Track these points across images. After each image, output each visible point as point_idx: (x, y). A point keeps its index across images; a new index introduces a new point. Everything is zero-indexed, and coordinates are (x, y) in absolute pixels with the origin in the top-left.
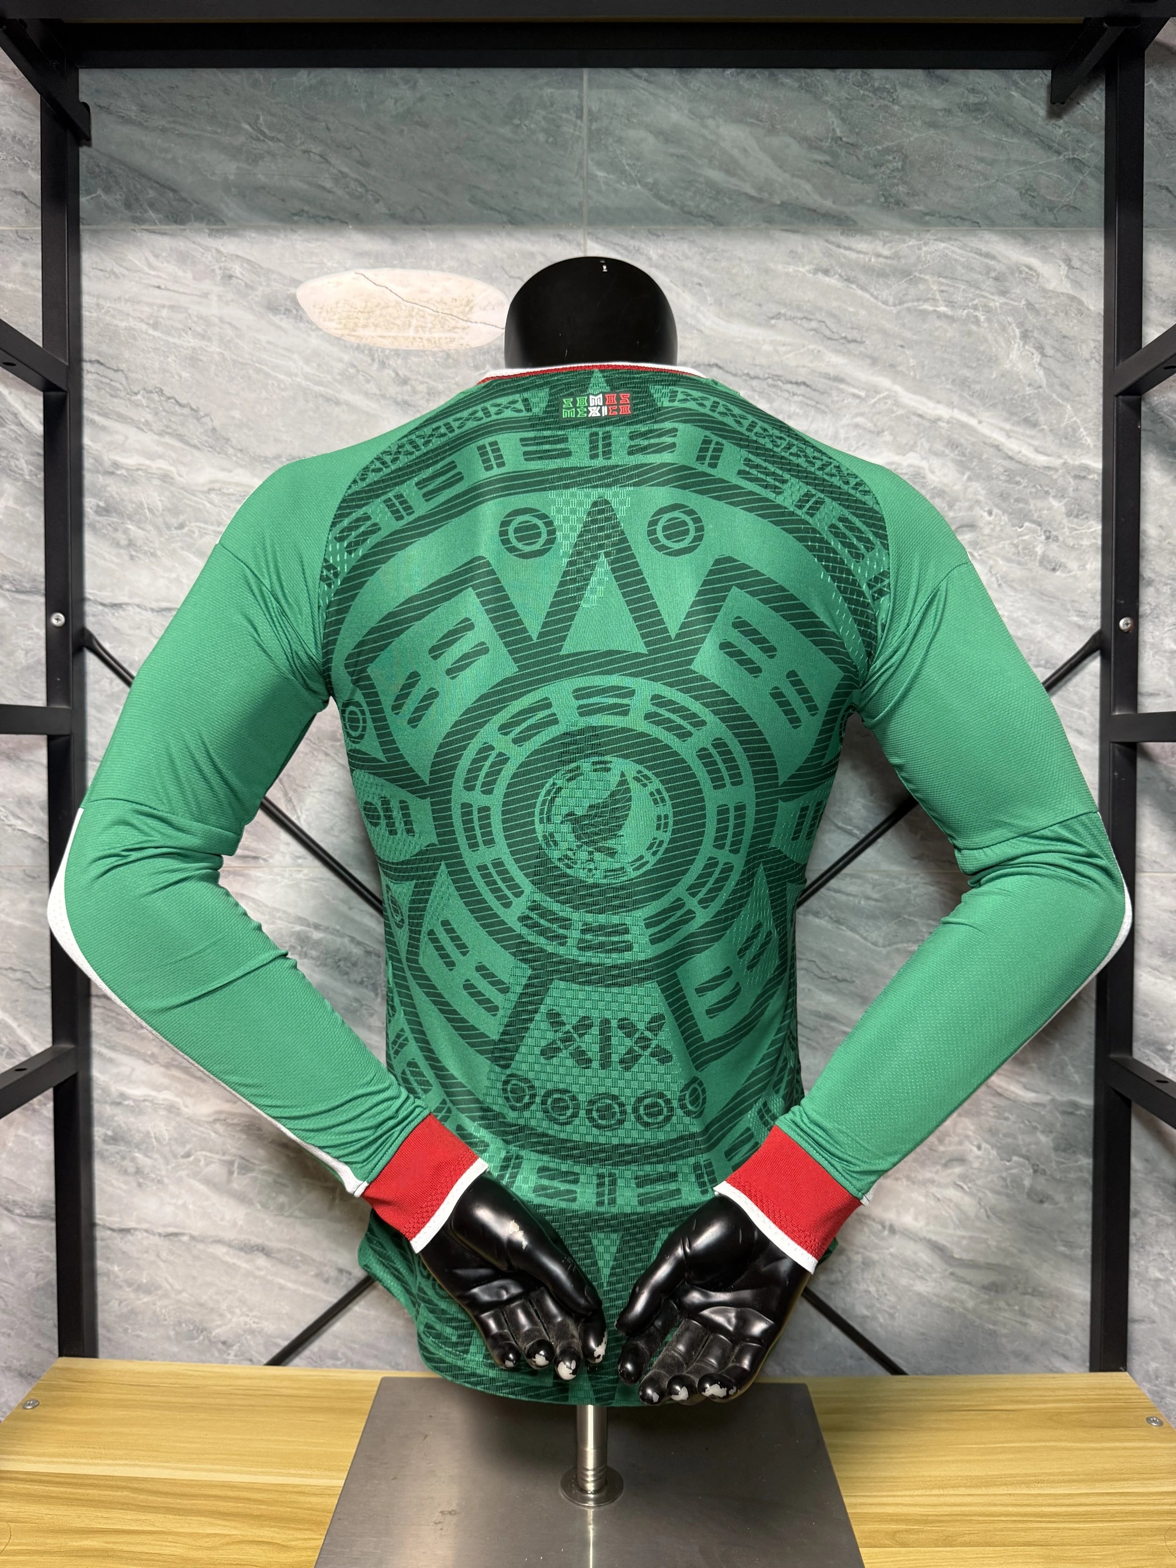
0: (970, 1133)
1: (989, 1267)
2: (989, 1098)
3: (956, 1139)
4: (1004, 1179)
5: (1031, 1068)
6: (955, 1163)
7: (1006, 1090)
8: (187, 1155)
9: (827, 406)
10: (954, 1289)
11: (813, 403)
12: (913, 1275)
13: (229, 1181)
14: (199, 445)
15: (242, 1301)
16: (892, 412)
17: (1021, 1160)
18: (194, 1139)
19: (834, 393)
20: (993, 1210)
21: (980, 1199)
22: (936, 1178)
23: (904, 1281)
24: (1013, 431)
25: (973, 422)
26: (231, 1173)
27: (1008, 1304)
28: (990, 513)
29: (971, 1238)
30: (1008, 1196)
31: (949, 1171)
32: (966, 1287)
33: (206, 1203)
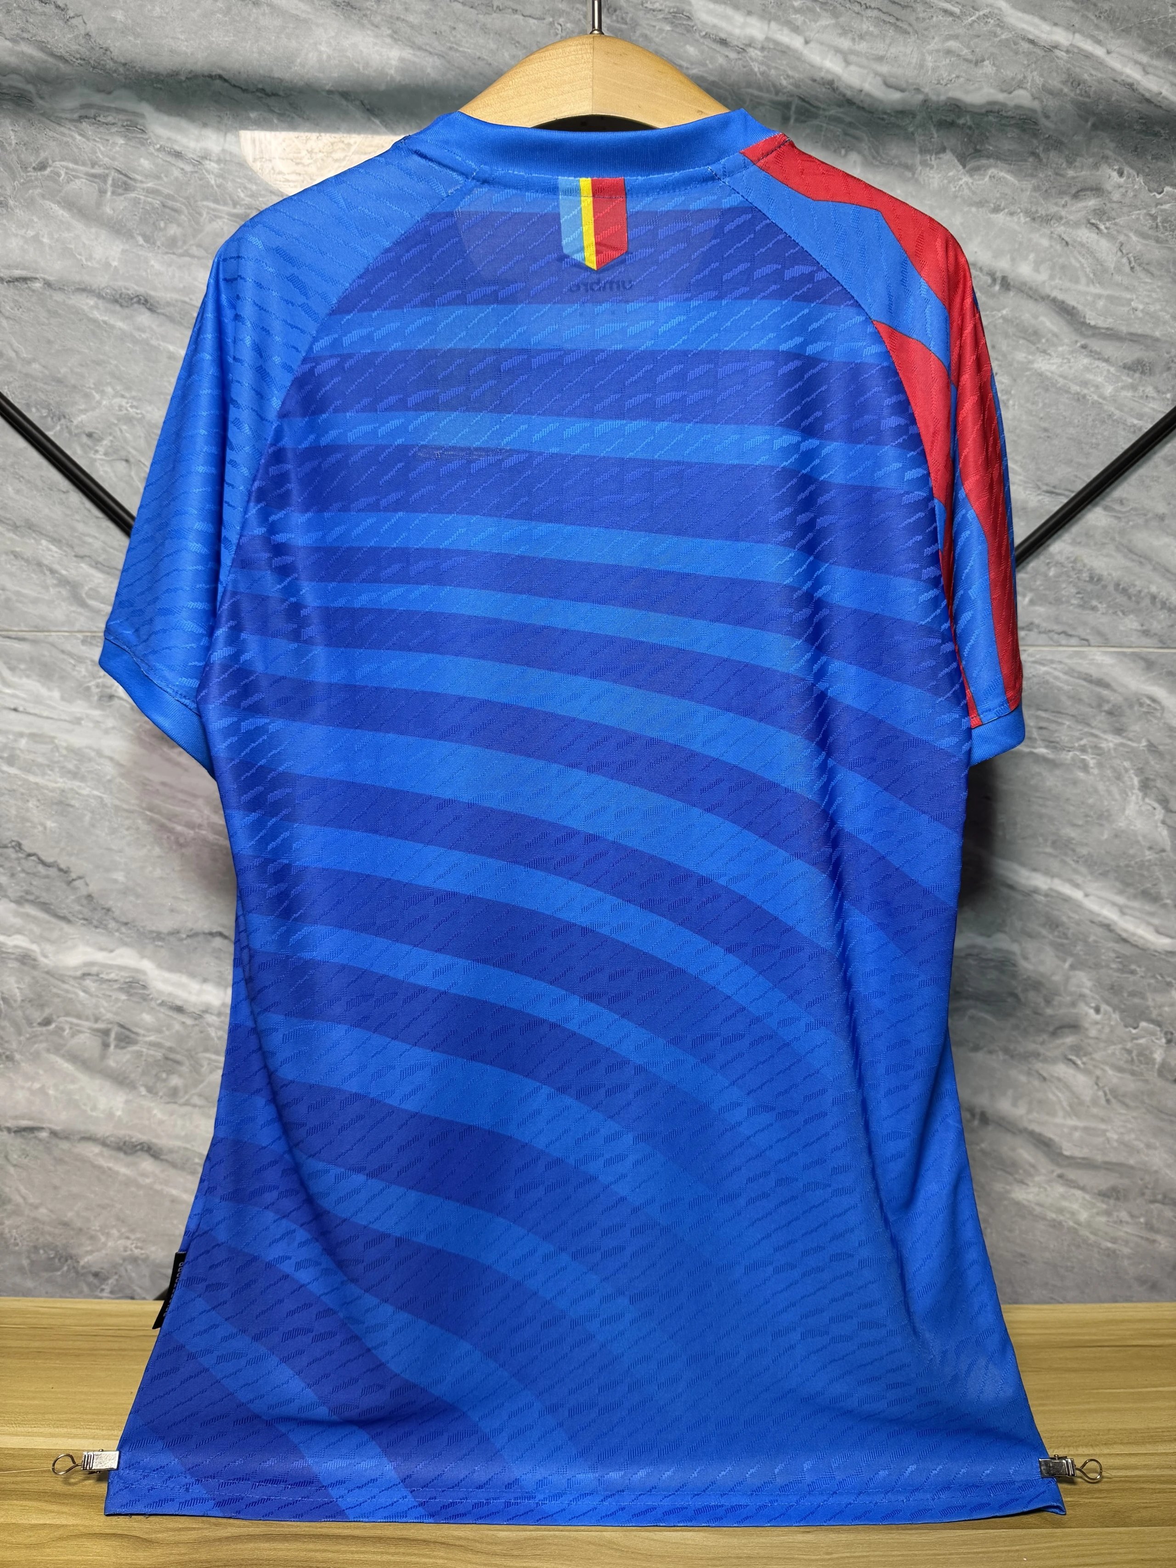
0: (1086, 991)
1: (1109, 1167)
2: (1111, 944)
3: (1068, 999)
4: (1129, 1052)
5: (1165, 906)
6: (1066, 1030)
7: (1134, 934)
8: (47, 1022)
9: (910, 25)
10: (1063, 1197)
11: (892, 20)
12: (1010, 1178)
13: (103, 1057)
14: (66, 56)
15: (121, 1220)
16: (996, 35)
17: (1151, 1026)
18: (56, 1000)
19: (919, 7)
20: (1113, 1091)
21: (1098, 1078)
22: (1041, 1050)
23: (998, 1187)
24: (1150, 66)
25: (1099, 52)
26: (106, 1045)
27: (1132, 1216)
28: (1121, 174)
29: (1086, 1129)
30: (1133, 1073)
31: (1059, 1041)
32: (1079, 1193)
33: (71, 1087)
